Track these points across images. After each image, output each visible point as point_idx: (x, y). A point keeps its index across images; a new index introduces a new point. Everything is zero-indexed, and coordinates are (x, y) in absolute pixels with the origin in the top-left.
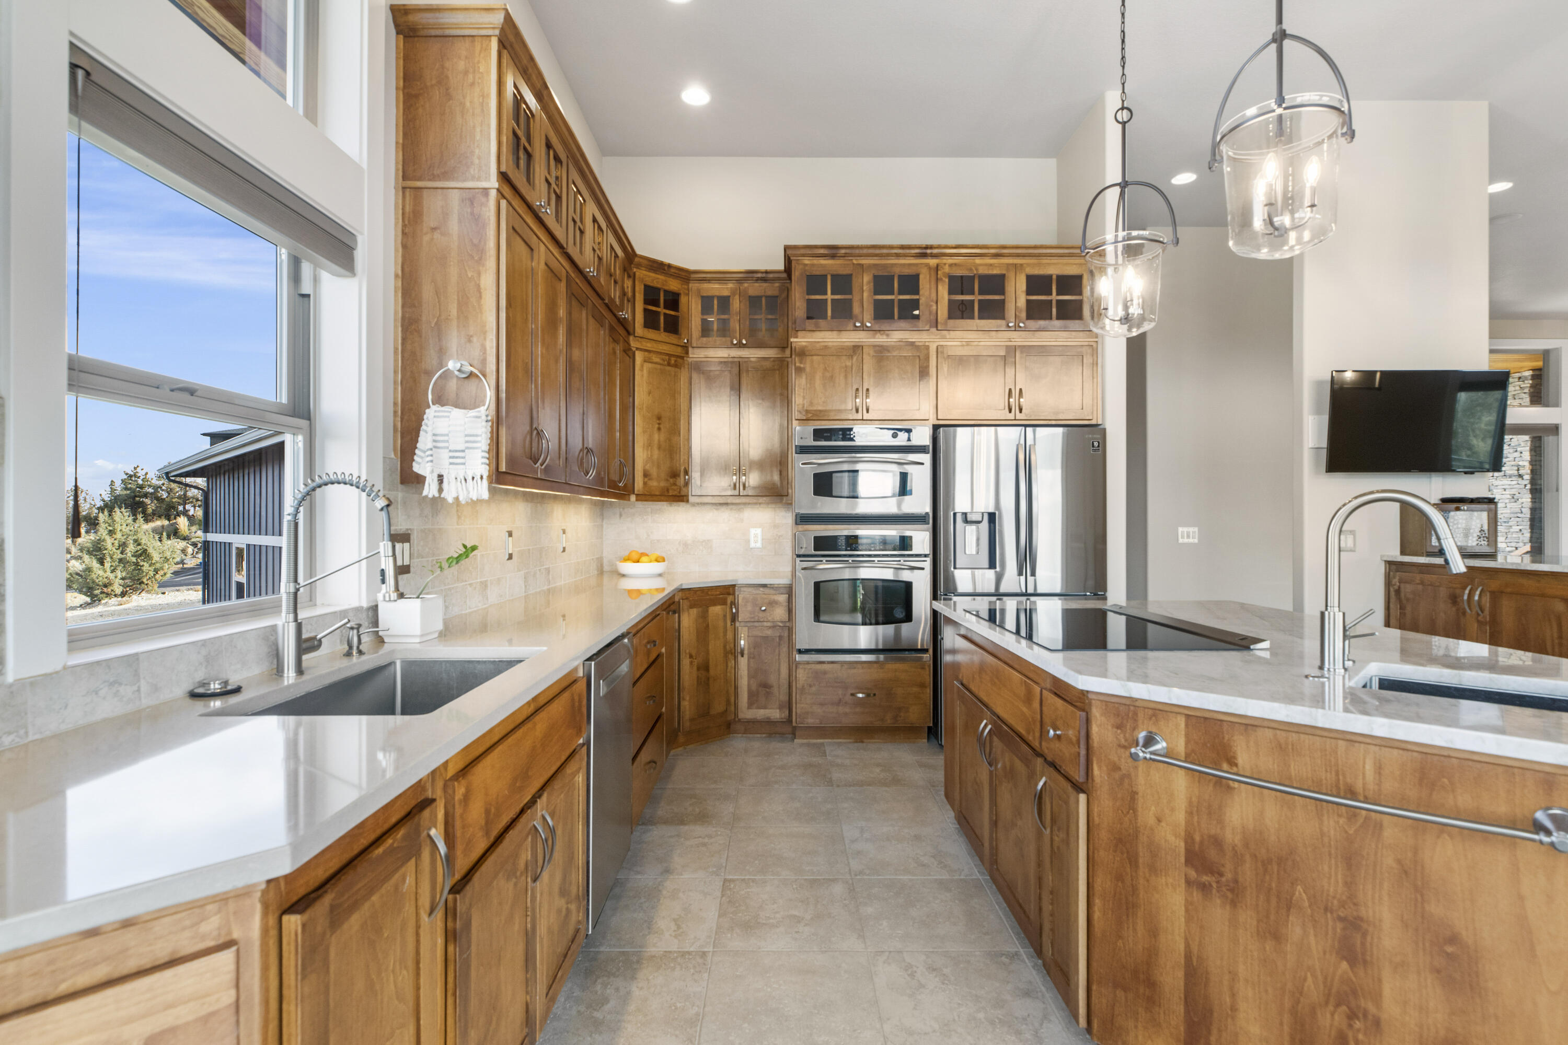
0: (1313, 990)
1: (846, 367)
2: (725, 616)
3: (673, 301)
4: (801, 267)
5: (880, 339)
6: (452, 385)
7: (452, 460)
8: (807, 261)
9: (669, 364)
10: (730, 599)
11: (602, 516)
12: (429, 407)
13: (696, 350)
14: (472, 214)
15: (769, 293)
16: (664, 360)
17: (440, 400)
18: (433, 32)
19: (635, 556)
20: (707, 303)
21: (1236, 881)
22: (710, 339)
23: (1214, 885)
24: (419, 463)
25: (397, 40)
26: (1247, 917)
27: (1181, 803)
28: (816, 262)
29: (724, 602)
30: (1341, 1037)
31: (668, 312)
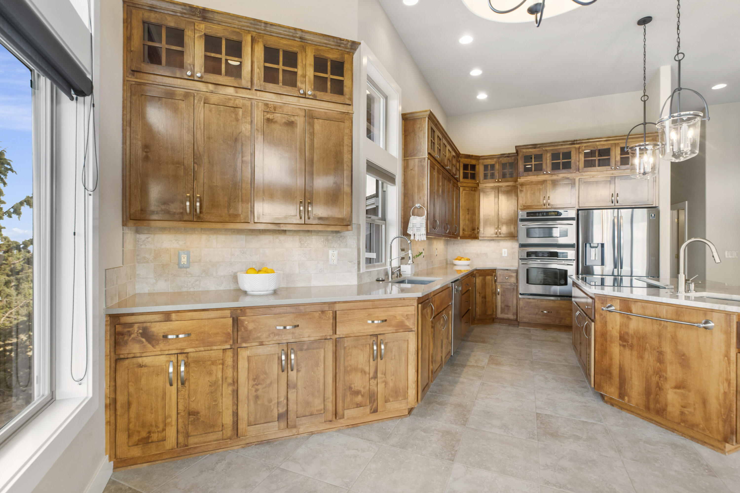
0: (651, 371)
1: (540, 188)
2: (492, 280)
3: (473, 167)
4: (522, 153)
5: (554, 177)
6: (416, 210)
7: (417, 230)
8: (524, 150)
9: (472, 191)
10: (494, 274)
11: (447, 244)
12: (411, 217)
13: (482, 185)
14: (421, 165)
15: (510, 161)
16: (470, 189)
17: (413, 214)
18: (411, 118)
19: (459, 258)
20: (486, 167)
21: (632, 344)
22: (487, 180)
23: (627, 345)
24: (409, 231)
25: (402, 122)
26: (635, 353)
27: (618, 323)
28: (528, 150)
29: (492, 275)
30: (658, 383)
31: (471, 172)
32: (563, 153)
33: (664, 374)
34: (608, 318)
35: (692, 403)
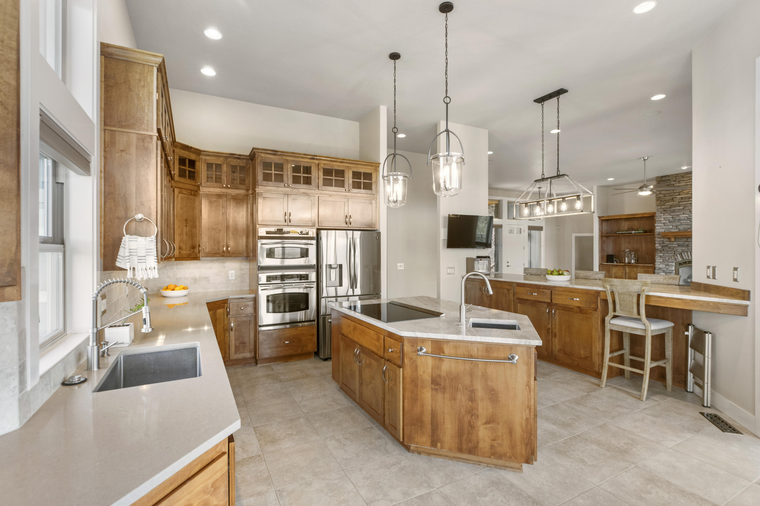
0: (463, 411)
2: (224, 313)
3: (192, 163)
4: (259, 157)
5: (295, 191)
6: (133, 224)
7: (139, 261)
8: (263, 155)
9: (191, 195)
10: (226, 305)
12: (124, 236)
13: (204, 188)
14: (143, 146)
15: (241, 164)
16: (188, 192)
17: (129, 232)
19: (171, 287)
20: (209, 166)
21: (444, 386)
22: (212, 183)
23: (439, 388)
24: (120, 262)
25: (101, 58)
26: (447, 395)
27: (430, 366)
28: (267, 156)
29: (224, 307)
30: (470, 422)
31: (190, 169)
32: (303, 167)
33: (476, 412)
34: (419, 361)
35: (501, 434)
